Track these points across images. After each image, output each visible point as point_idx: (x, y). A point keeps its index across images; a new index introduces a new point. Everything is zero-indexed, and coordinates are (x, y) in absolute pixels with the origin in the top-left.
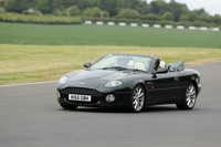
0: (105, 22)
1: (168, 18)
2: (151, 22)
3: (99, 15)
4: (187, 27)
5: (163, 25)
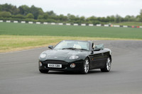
1: (30, 17)
2: (20, 19)
5: (27, 22)
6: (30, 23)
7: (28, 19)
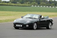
6: (53, 7)
7: (53, 6)
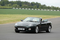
0: (19, 8)
1: (35, 7)
3: (17, 6)
4: (40, 9)
